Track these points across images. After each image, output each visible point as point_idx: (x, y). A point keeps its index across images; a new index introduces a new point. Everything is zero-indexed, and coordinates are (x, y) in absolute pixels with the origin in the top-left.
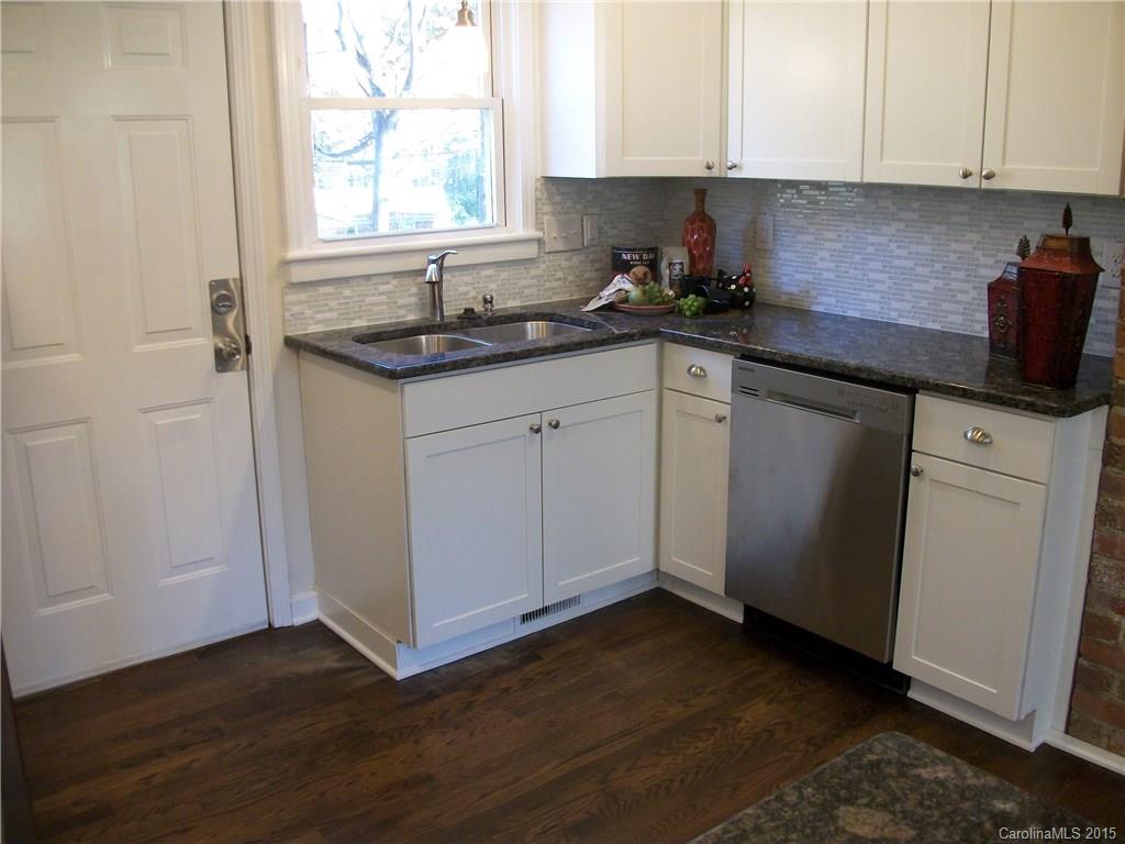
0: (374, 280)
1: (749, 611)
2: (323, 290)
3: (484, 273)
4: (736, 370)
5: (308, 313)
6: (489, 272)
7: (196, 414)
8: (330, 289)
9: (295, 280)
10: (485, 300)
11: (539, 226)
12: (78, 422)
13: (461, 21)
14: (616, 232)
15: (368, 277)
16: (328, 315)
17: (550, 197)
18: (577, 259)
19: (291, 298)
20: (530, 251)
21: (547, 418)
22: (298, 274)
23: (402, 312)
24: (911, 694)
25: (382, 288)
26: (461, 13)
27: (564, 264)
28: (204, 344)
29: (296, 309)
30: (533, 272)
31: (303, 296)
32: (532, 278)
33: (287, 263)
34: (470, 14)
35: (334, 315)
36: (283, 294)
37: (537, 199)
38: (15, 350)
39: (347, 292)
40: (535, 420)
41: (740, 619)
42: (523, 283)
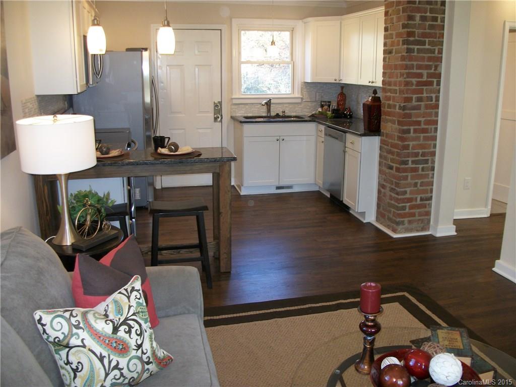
0: (254, 105)
1: (331, 195)
2: (241, 106)
3: (285, 105)
4: (325, 129)
5: (237, 111)
6: (287, 105)
7: (209, 131)
8: (243, 106)
9: (234, 103)
10: (283, 112)
11: (302, 94)
12: (184, 129)
13: (272, 44)
14: (327, 98)
15: (252, 104)
16: (242, 112)
17: (306, 87)
18: (314, 104)
19: (232, 107)
20: (299, 101)
21: (282, 138)
22: (235, 102)
23: (261, 113)
24: (351, 212)
25: (257, 107)
26: (272, 42)
27: (310, 105)
28: (211, 115)
29: (234, 109)
30: (300, 106)
31: (236, 107)
32: (300, 108)
33: (232, 99)
34: (274, 43)
35: (243, 112)
36: (231, 106)
37: (302, 88)
38: (172, 112)
39: (247, 107)
40: (278, 138)
41: (329, 196)
42: (297, 109)
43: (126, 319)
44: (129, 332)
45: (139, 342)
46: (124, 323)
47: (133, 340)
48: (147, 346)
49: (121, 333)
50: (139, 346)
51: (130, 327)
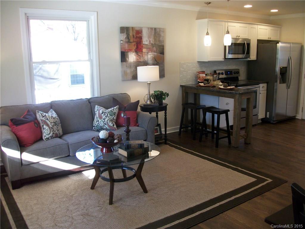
43: (106, 112)
44: (104, 115)
45: (105, 118)
46: (105, 113)
47: (104, 117)
48: (106, 120)
49: (103, 115)
50: (104, 119)
51: (105, 114)
